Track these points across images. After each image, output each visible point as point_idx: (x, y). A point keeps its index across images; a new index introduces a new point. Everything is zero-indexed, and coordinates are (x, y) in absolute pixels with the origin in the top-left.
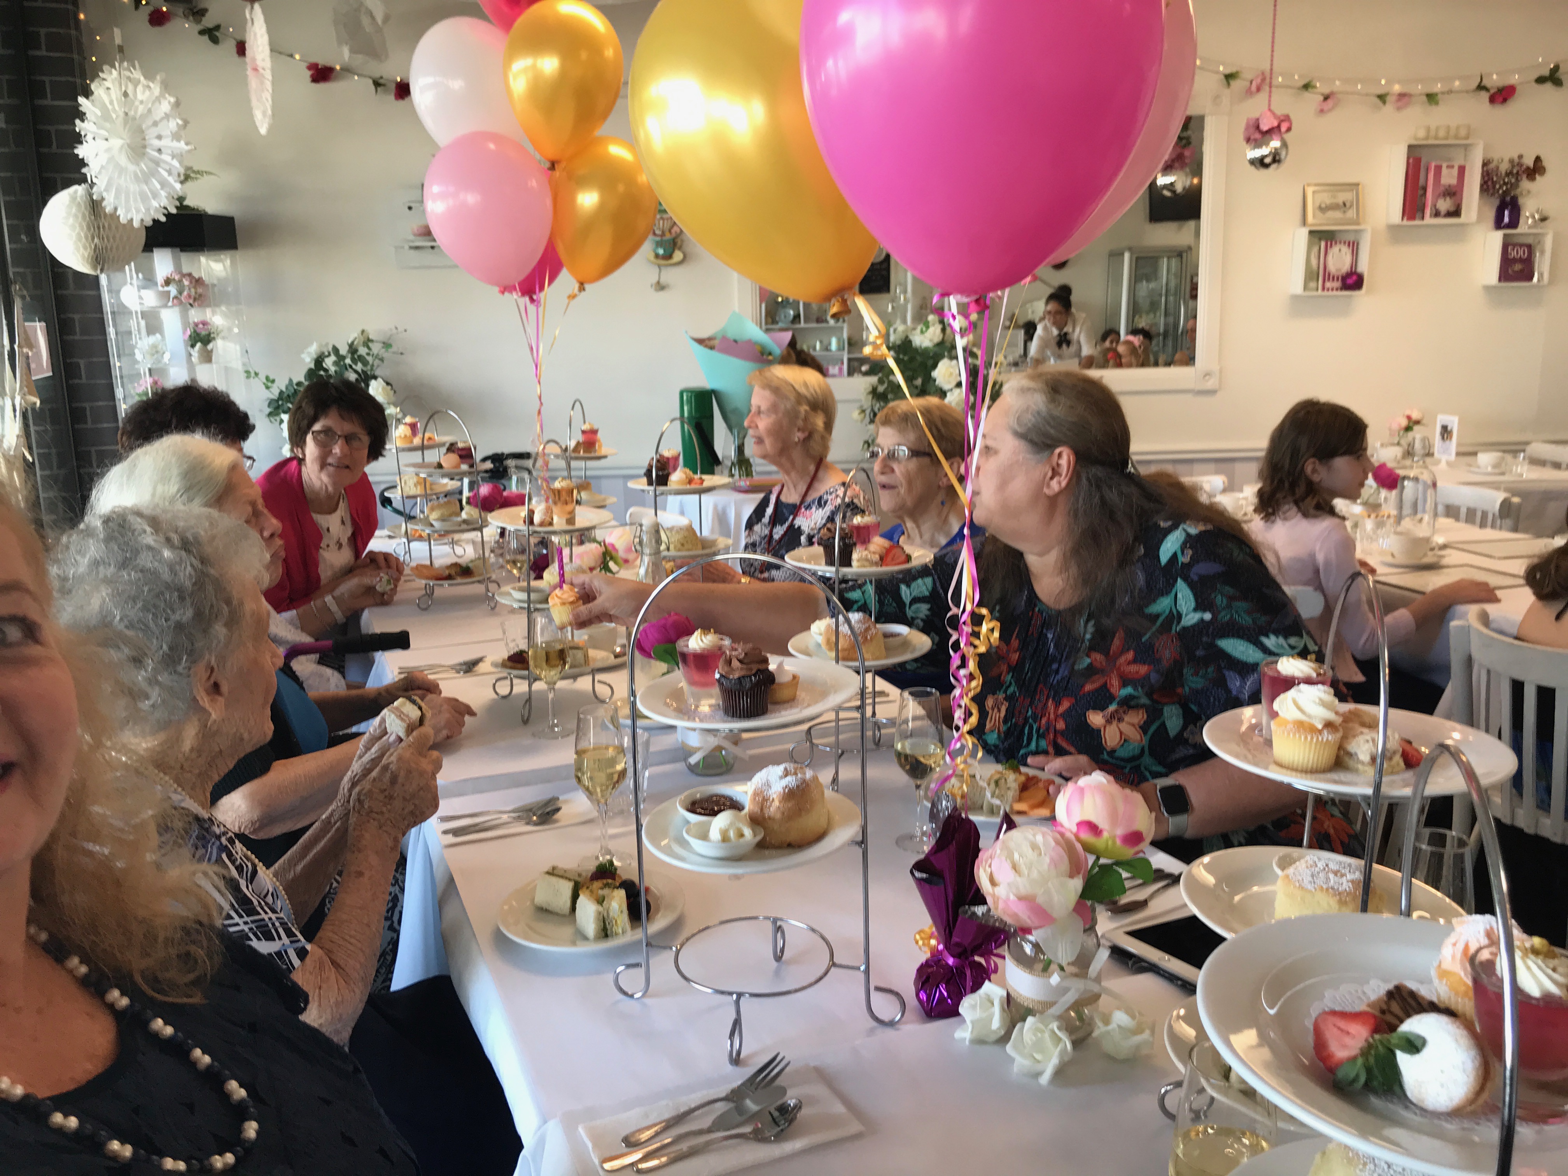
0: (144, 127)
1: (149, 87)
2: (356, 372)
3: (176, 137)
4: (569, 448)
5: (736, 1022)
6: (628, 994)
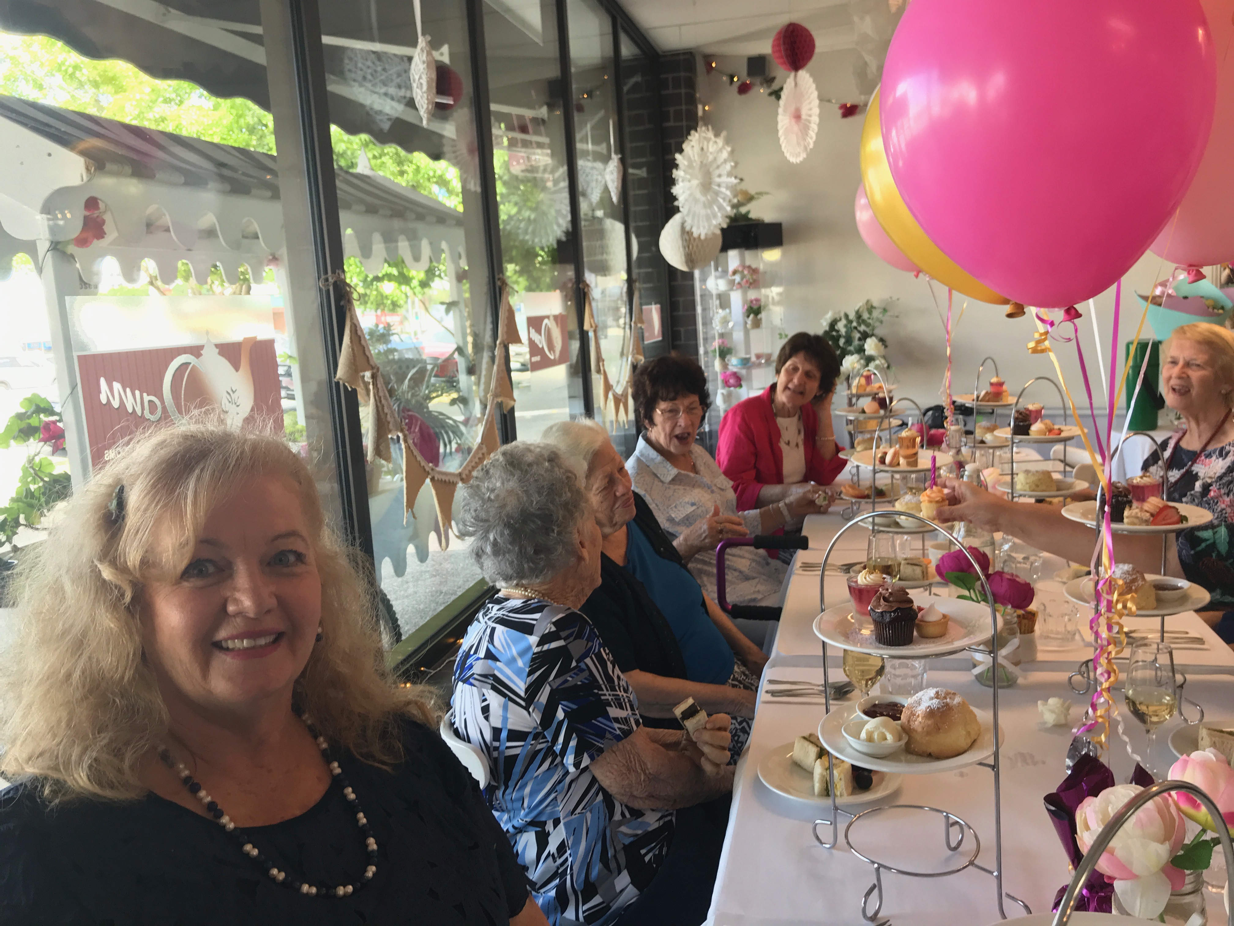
0: (711, 170)
1: (716, 142)
2: (859, 332)
3: (729, 175)
4: (978, 397)
5: (874, 886)
6: (821, 843)
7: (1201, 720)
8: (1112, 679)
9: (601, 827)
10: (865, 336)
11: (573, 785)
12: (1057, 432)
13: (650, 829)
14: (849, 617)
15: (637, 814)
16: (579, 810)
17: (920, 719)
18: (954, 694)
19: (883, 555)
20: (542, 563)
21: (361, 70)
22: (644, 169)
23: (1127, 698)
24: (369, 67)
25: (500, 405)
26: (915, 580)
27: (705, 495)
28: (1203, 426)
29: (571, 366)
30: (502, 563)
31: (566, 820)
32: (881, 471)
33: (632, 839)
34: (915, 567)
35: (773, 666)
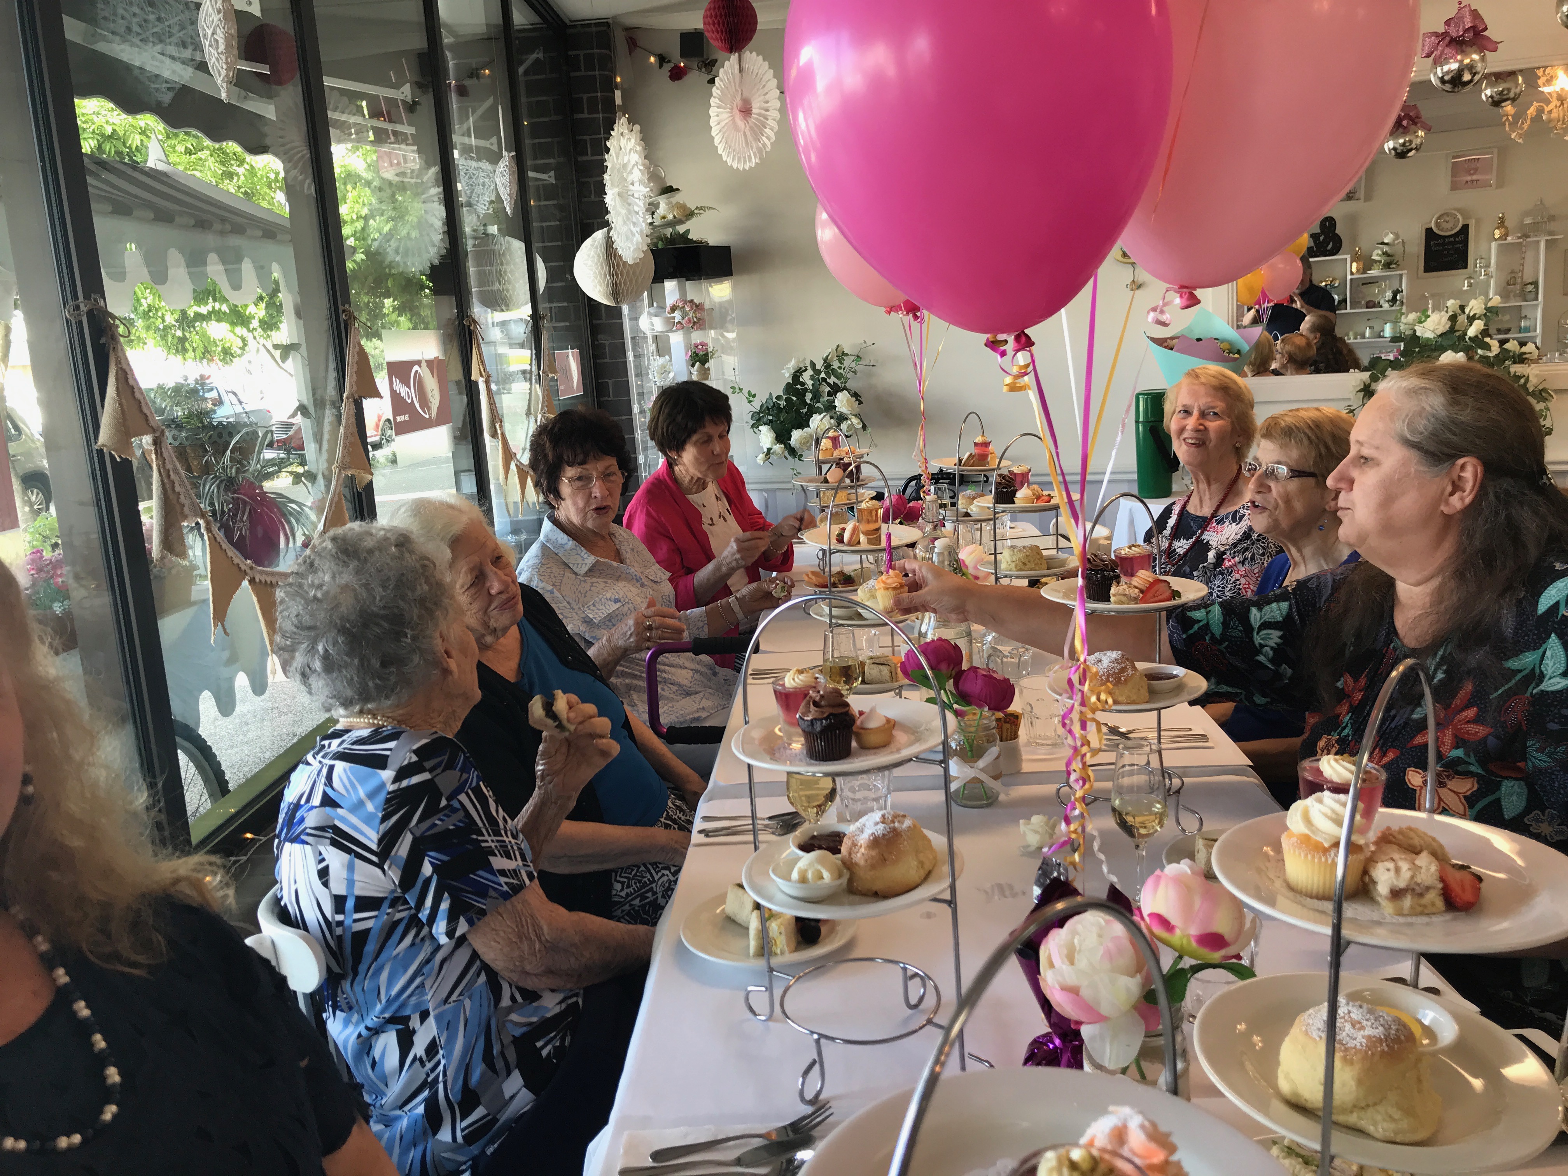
2: (829, 384)
4: (960, 461)
5: (814, 1063)
6: (755, 1014)
7: (1200, 830)
8: (1087, 786)
9: (484, 1017)
10: (835, 390)
11: (445, 967)
12: (1046, 498)
13: (549, 1015)
14: (777, 730)
15: (531, 996)
16: (454, 997)
17: (863, 850)
18: (904, 816)
19: (846, 654)
20: (393, 679)
21: (123, 18)
22: (552, 173)
23: (1114, 810)
24: (135, 15)
25: (351, 481)
26: (881, 682)
27: (633, 589)
28: (1214, 487)
29: (454, 429)
30: (338, 683)
31: (437, 1011)
32: (839, 551)
33: (524, 1029)
34: (881, 667)
35: (710, 799)
